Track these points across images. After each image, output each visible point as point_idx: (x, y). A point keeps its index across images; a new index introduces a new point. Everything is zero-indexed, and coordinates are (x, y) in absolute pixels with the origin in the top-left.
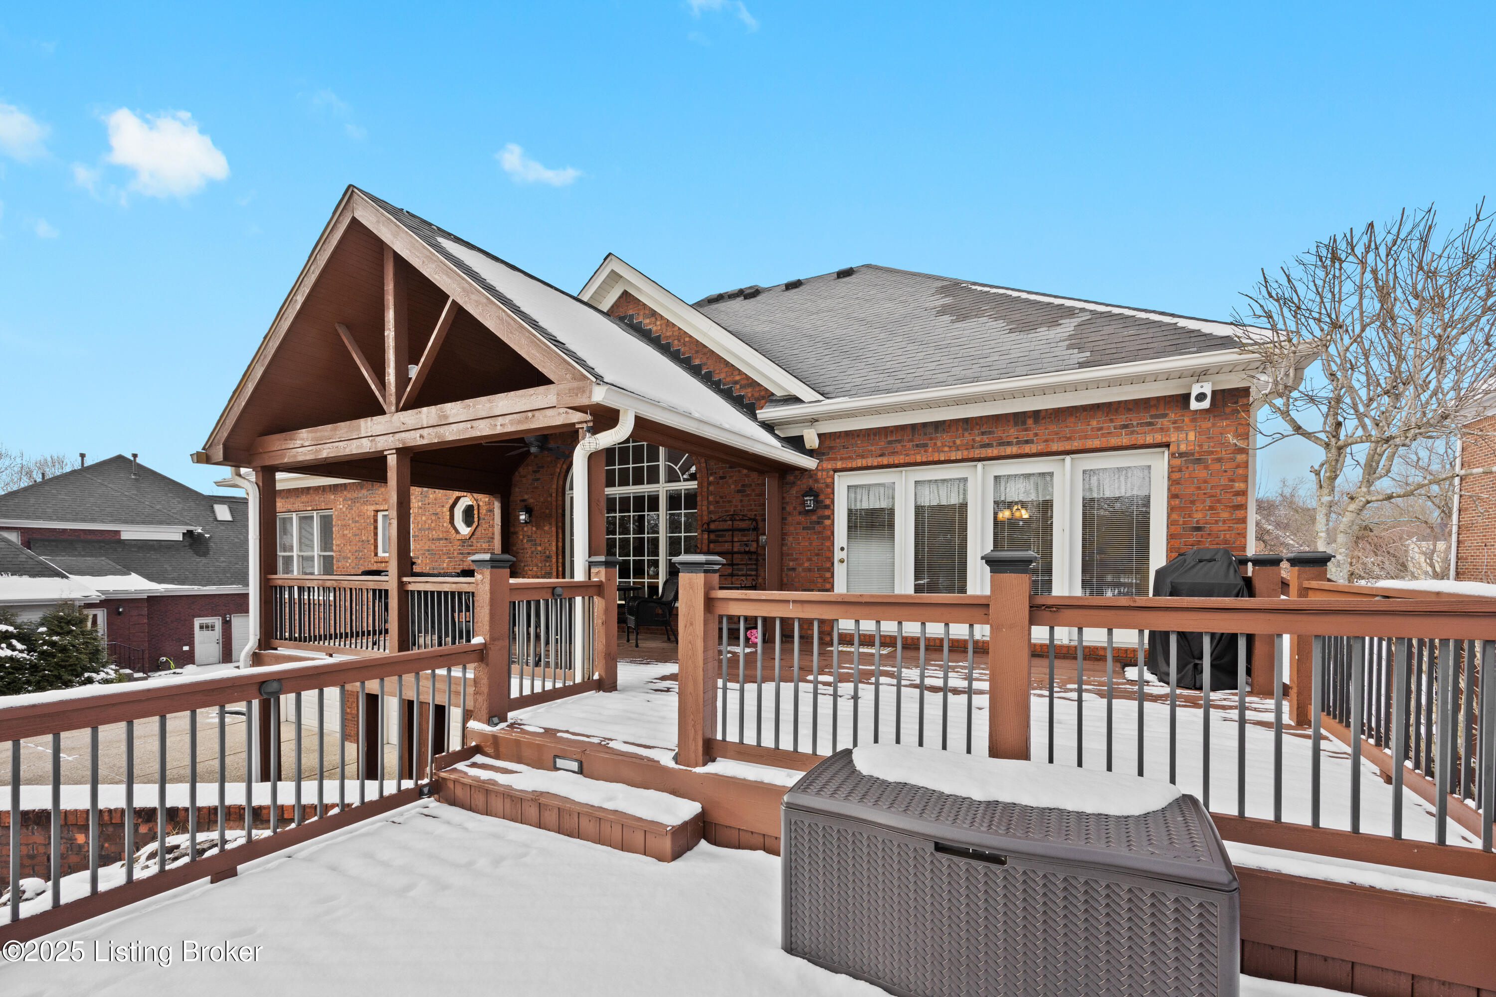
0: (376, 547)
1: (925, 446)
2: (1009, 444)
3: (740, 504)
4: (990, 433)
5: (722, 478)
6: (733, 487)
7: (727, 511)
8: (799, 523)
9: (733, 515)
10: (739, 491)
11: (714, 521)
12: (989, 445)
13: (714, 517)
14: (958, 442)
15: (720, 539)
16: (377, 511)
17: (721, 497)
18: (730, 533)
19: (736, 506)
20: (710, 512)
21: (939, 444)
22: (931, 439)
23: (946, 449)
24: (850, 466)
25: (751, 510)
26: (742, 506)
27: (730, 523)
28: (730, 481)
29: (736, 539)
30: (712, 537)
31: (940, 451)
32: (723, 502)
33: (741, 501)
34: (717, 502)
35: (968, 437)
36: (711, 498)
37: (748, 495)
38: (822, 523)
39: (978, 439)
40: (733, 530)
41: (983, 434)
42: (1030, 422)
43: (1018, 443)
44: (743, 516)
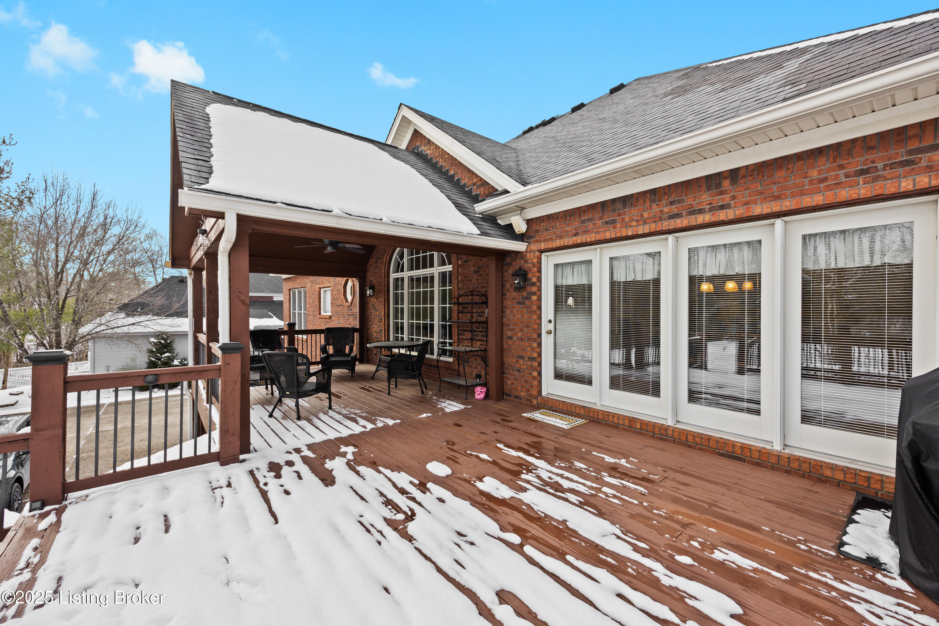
0: (320, 309)
1: (614, 222)
2: (701, 211)
3: (476, 282)
4: (679, 202)
5: (466, 261)
6: (472, 268)
7: (469, 288)
8: (514, 299)
9: (472, 291)
10: (476, 272)
11: (461, 296)
12: (678, 216)
13: (461, 292)
14: (646, 215)
15: (465, 310)
16: (321, 288)
17: (466, 277)
18: (471, 305)
19: (474, 284)
20: (459, 289)
21: (627, 219)
22: (619, 215)
23: (634, 223)
24: (551, 246)
26: (478, 284)
27: (471, 297)
28: (471, 264)
29: (474, 311)
30: (460, 308)
31: (628, 226)
32: (467, 281)
33: (477, 280)
34: (463, 281)
35: (655, 209)
36: (460, 278)
37: (481, 275)
38: (530, 298)
39: (666, 210)
40: (472, 303)
41: (671, 203)
42: (726, 184)
43: (711, 210)
44: (479, 292)
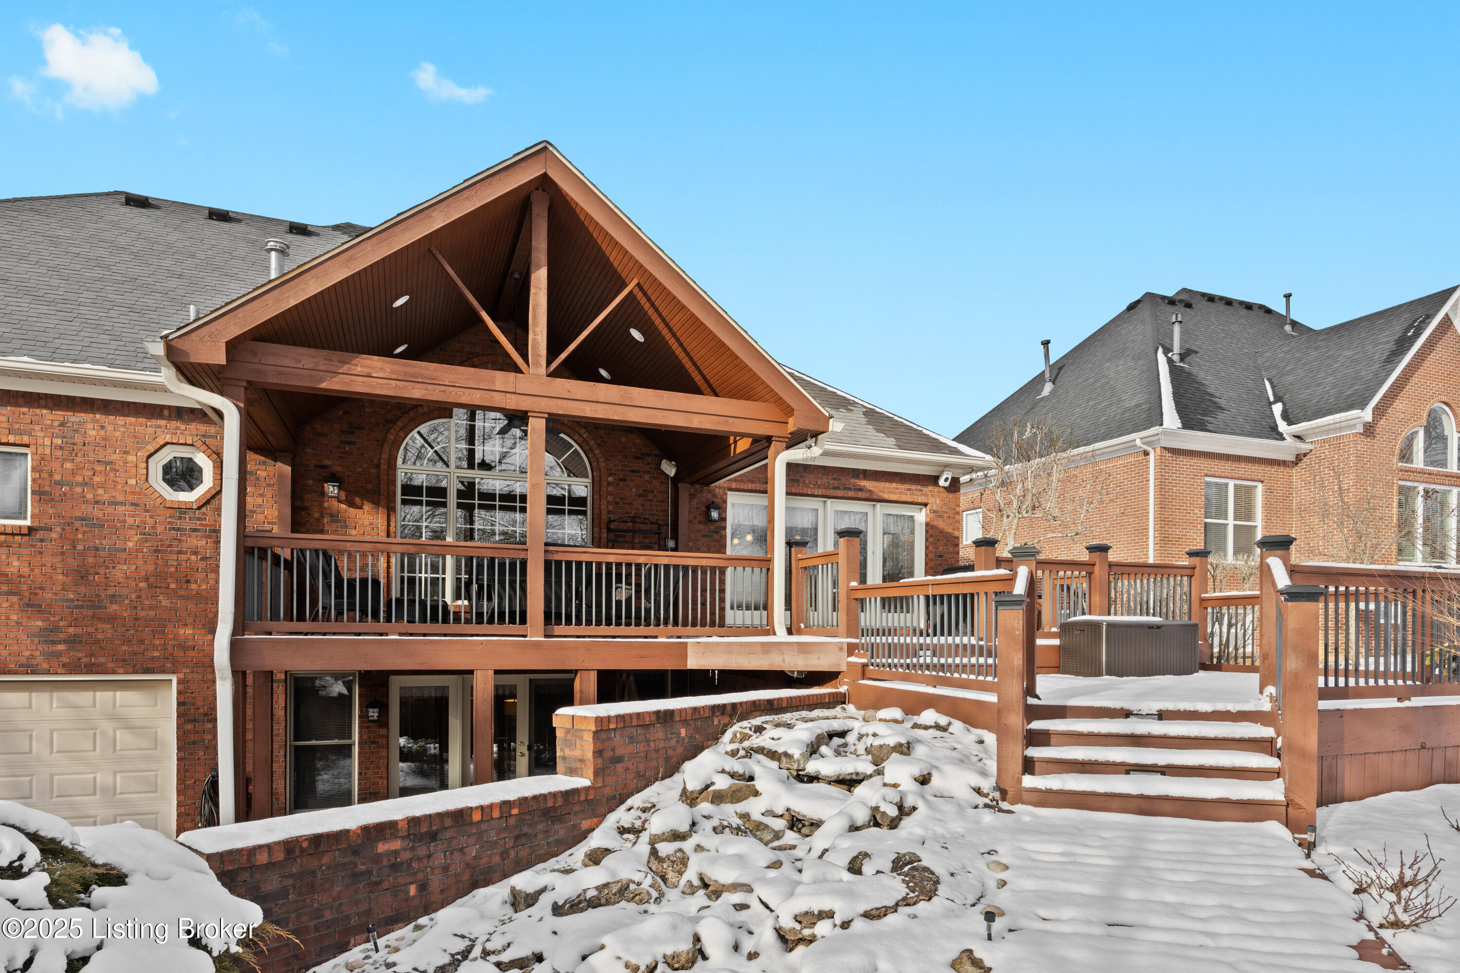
1: (797, 481)
2: (850, 489)
3: (641, 507)
4: (839, 480)
5: (621, 480)
6: (634, 490)
7: (627, 513)
8: (699, 531)
9: (634, 517)
10: (640, 495)
11: (614, 521)
12: (837, 488)
13: (611, 517)
14: (819, 482)
17: (621, 499)
18: (631, 534)
19: (638, 509)
20: (609, 512)
21: (807, 482)
22: (802, 477)
23: (812, 486)
24: (742, 487)
25: (653, 515)
26: (644, 510)
27: (630, 524)
28: (632, 484)
29: (637, 541)
30: (612, 536)
31: (808, 487)
32: (623, 503)
33: (643, 505)
34: (617, 503)
35: (825, 480)
36: (610, 498)
37: (650, 500)
38: (719, 532)
39: (831, 482)
40: (634, 532)
41: (835, 479)
42: (861, 476)
43: (855, 489)
44: (645, 519)
